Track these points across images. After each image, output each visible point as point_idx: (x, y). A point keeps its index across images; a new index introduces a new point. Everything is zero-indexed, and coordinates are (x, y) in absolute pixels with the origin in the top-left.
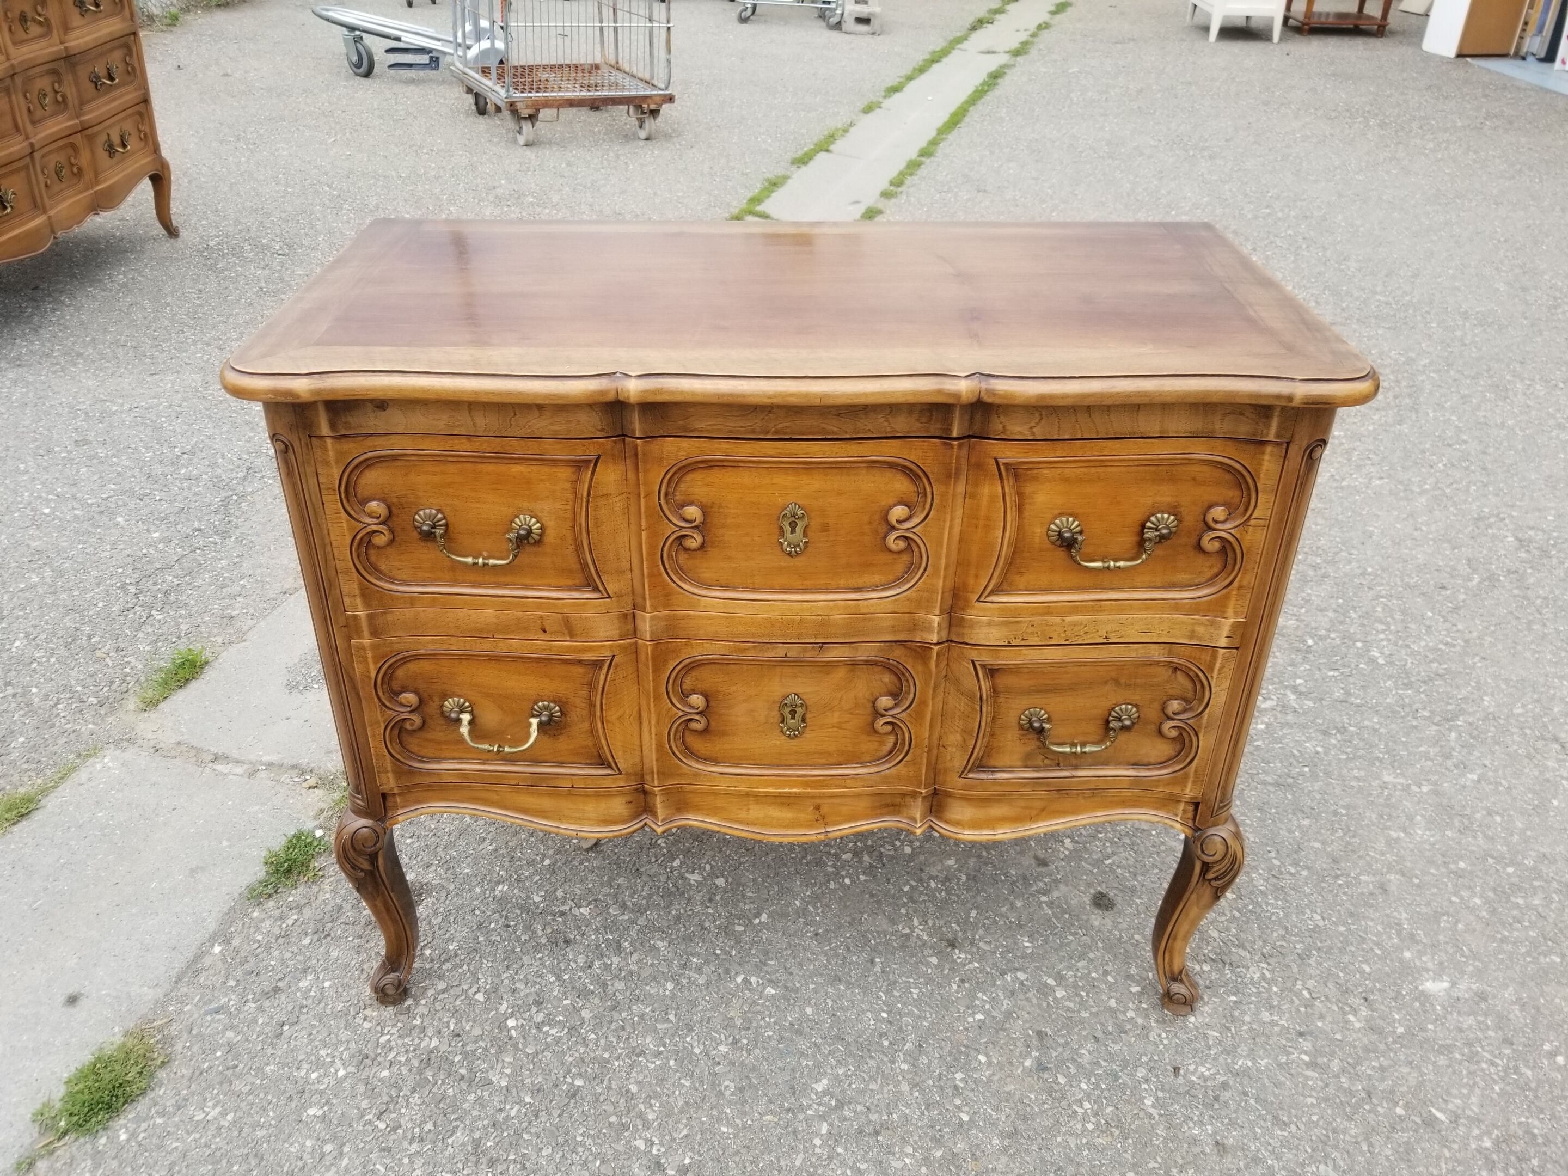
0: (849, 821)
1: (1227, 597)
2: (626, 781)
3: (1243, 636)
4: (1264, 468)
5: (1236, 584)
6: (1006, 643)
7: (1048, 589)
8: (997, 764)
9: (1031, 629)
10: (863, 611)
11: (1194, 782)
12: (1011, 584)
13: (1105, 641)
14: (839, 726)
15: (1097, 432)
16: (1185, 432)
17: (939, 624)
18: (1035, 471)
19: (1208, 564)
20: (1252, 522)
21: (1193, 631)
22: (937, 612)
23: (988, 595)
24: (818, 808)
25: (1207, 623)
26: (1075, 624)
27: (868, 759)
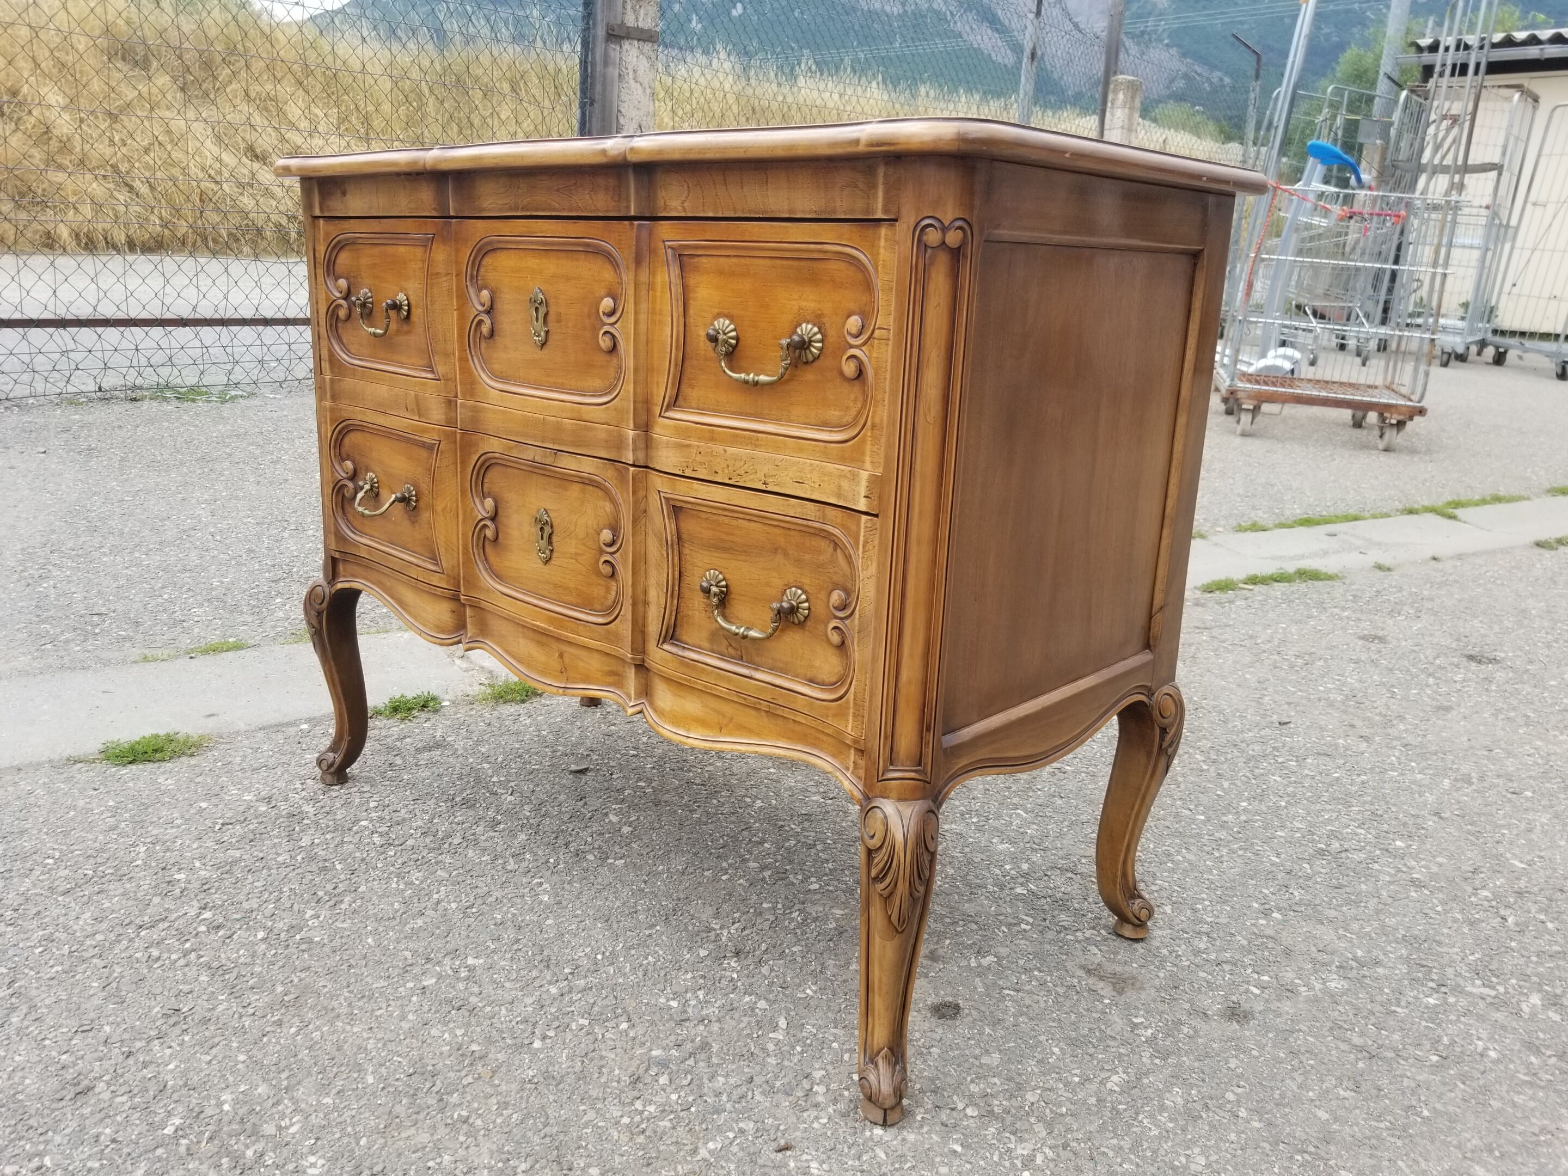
0: (584, 682)
1: (863, 441)
2: (448, 583)
3: (880, 498)
4: (881, 257)
5: (869, 423)
6: (680, 473)
7: (716, 410)
8: (689, 640)
9: (699, 458)
10: (586, 417)
11: (855, 716)
12: (685, 400)
13: (763, 487)
14: (575, 557)
15: (735, 210)
16: (810, 212)
17: (634, 441)
18: (696, 260)
19: (852, 397)
20: (877, 333)
21: (839, 487)
22: (632, 426)
23: (667, 410)
24: (561, 656)
25: (849, 475)
26: (737, 459)
27: (598, 607)
